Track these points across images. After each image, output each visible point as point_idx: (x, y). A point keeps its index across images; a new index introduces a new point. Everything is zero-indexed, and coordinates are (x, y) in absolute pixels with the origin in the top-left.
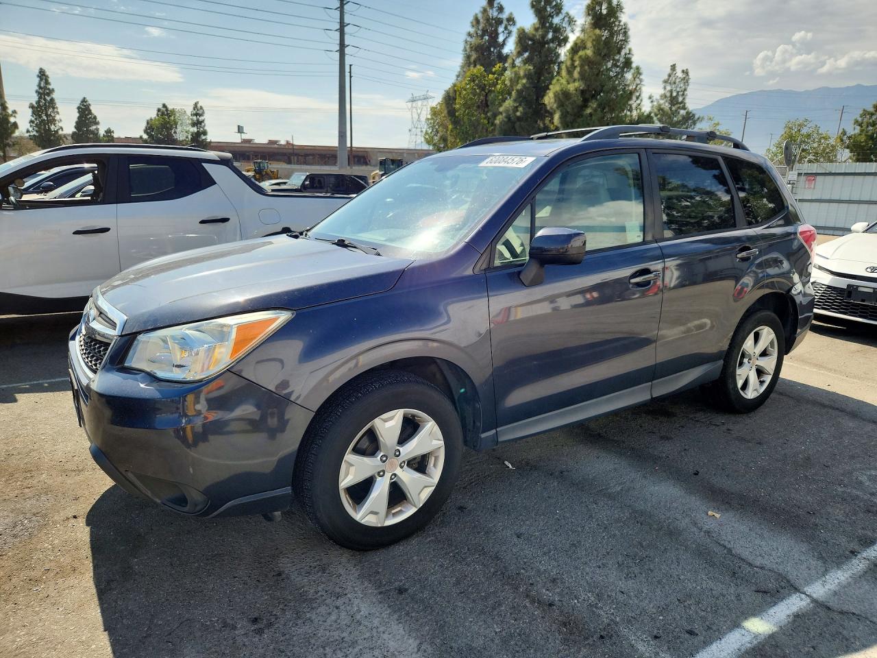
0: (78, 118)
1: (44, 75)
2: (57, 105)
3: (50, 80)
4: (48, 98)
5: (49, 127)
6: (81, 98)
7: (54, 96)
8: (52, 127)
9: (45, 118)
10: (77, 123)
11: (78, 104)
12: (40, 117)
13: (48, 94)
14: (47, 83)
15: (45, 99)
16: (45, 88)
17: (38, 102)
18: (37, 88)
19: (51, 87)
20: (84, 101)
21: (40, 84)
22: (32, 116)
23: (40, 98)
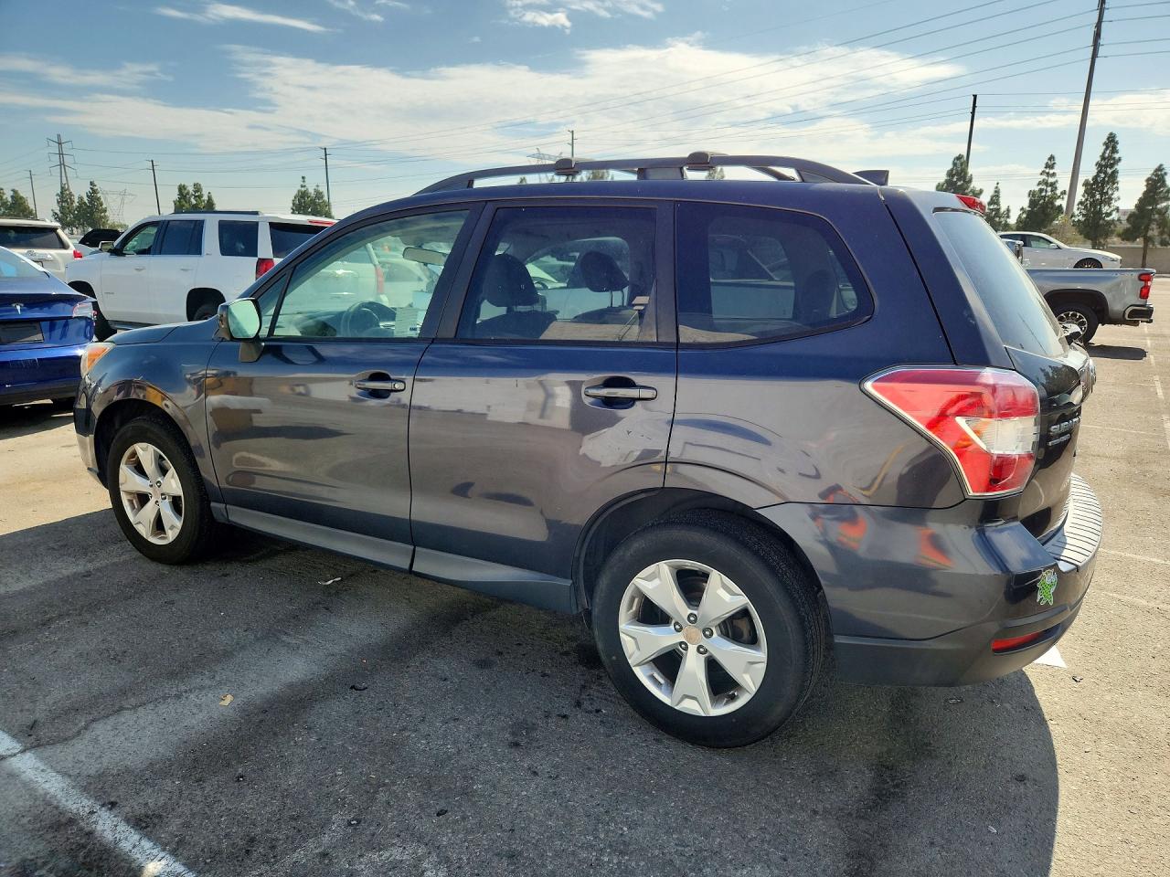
0: (1145, 193)
1: (1113, 141)
2: (1118, 179)
3: (1119, 147)
4: (1109, 171)
5: (1100, 208)
6: (1156, 166)
7: (1119, 167)
8: (1105, 209)
9: (1098, 197)
10: (1140, 200)
11: (1149, 174)
12: (1094, 196)
13: (1112, 166)
14: (1114, 150)
15: (1105, 173)
16: (1110, 158)
17: (1095, 178)
18: (1099, 159)
19: (1117, 156)
20: (1160, 168)
21: (1104, 153)
22: (1084, 196)
23: (1099, 172)
